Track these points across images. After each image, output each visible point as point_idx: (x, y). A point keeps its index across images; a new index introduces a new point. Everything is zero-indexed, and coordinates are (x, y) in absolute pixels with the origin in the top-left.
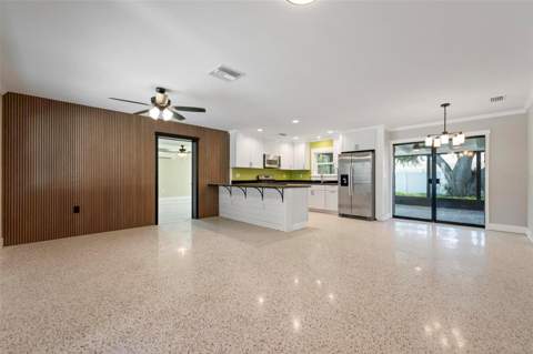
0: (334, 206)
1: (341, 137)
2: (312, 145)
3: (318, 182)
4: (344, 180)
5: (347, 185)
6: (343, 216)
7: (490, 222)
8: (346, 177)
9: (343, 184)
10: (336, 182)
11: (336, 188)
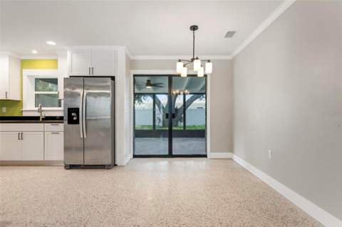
0: (57, 153)
1: (69, 54)
2: (24, 63)
3: (34, 119)
4: (73, 116)
5: (77, 122)
6: (72, 167)
7: (211, 151)
8: (76, 110)
9: (71, 121)
10: (61, 118)
11: (60, 127)
